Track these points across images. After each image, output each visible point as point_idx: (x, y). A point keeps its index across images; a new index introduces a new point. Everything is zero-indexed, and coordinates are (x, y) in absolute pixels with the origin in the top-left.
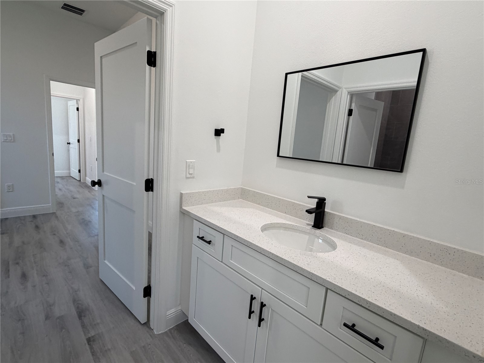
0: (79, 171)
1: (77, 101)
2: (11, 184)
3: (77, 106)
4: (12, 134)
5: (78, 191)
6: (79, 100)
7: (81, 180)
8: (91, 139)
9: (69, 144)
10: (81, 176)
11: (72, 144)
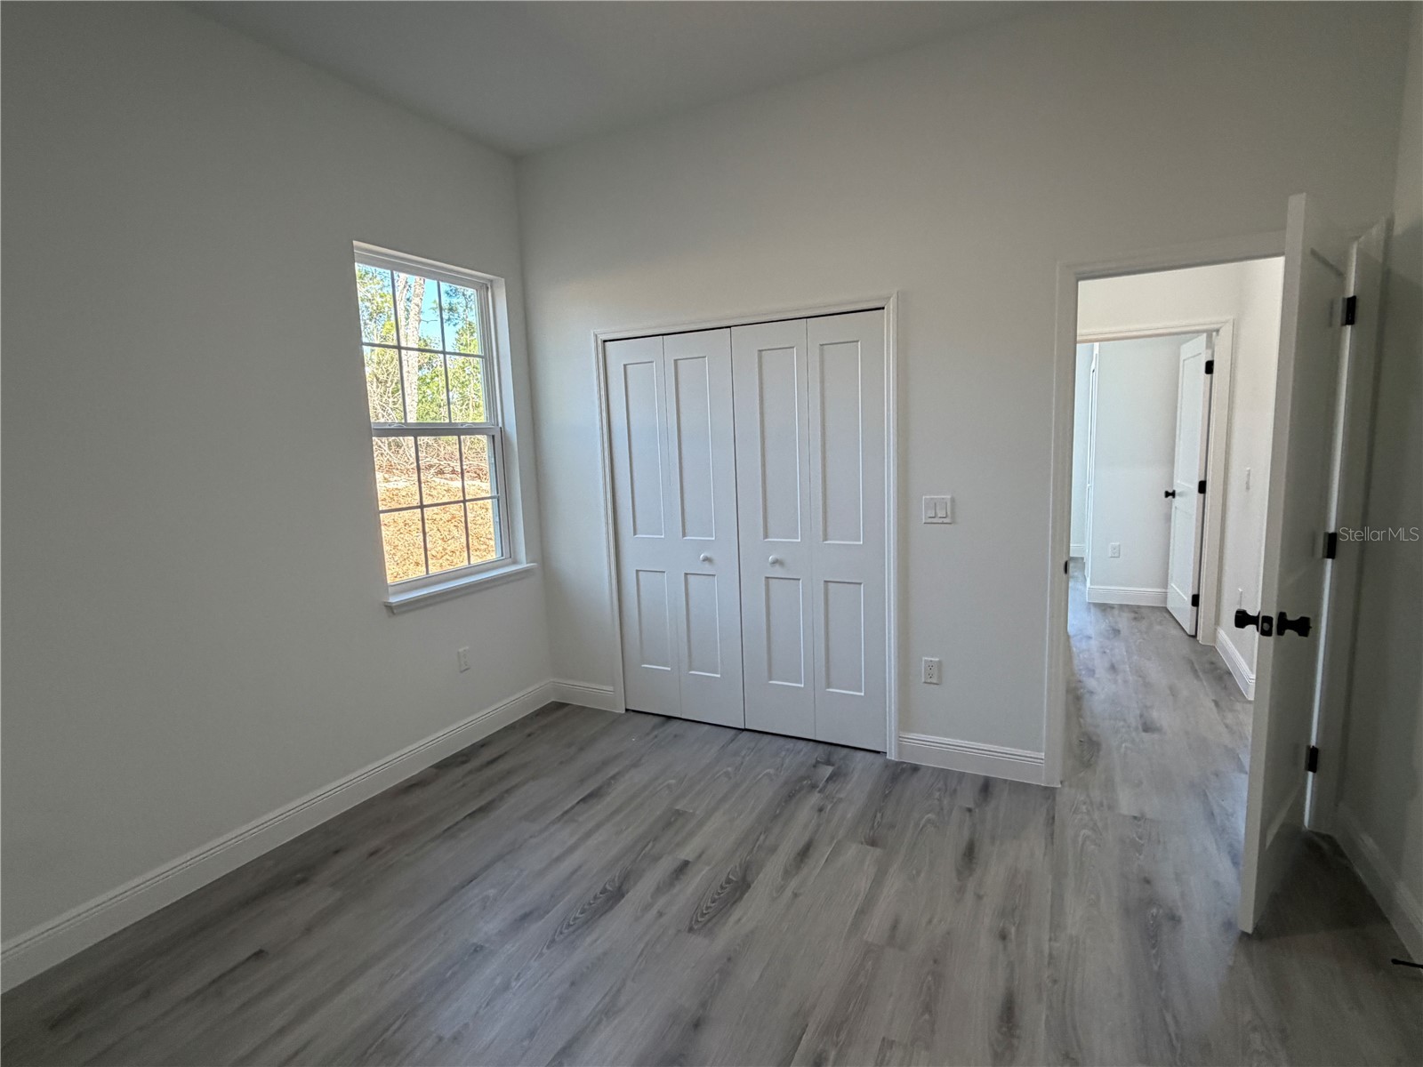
0: (1195, 600)
1: (1209, 337)
2: (937, 659)
3: (1210, 352)
4: (949, 497)
5: (1173, 691)
6: (1218, 331)
7: (1200, 637)
8: (1247, 483)
9: (1170, 497)
10: (1201, 621)
11: (1181, 494)
